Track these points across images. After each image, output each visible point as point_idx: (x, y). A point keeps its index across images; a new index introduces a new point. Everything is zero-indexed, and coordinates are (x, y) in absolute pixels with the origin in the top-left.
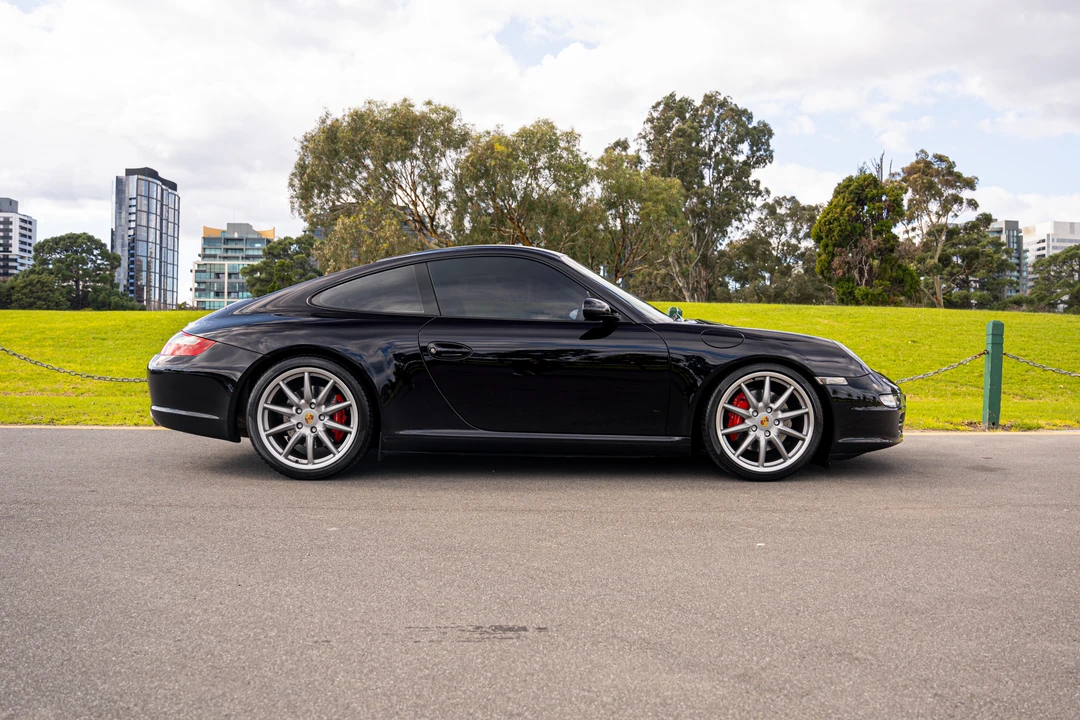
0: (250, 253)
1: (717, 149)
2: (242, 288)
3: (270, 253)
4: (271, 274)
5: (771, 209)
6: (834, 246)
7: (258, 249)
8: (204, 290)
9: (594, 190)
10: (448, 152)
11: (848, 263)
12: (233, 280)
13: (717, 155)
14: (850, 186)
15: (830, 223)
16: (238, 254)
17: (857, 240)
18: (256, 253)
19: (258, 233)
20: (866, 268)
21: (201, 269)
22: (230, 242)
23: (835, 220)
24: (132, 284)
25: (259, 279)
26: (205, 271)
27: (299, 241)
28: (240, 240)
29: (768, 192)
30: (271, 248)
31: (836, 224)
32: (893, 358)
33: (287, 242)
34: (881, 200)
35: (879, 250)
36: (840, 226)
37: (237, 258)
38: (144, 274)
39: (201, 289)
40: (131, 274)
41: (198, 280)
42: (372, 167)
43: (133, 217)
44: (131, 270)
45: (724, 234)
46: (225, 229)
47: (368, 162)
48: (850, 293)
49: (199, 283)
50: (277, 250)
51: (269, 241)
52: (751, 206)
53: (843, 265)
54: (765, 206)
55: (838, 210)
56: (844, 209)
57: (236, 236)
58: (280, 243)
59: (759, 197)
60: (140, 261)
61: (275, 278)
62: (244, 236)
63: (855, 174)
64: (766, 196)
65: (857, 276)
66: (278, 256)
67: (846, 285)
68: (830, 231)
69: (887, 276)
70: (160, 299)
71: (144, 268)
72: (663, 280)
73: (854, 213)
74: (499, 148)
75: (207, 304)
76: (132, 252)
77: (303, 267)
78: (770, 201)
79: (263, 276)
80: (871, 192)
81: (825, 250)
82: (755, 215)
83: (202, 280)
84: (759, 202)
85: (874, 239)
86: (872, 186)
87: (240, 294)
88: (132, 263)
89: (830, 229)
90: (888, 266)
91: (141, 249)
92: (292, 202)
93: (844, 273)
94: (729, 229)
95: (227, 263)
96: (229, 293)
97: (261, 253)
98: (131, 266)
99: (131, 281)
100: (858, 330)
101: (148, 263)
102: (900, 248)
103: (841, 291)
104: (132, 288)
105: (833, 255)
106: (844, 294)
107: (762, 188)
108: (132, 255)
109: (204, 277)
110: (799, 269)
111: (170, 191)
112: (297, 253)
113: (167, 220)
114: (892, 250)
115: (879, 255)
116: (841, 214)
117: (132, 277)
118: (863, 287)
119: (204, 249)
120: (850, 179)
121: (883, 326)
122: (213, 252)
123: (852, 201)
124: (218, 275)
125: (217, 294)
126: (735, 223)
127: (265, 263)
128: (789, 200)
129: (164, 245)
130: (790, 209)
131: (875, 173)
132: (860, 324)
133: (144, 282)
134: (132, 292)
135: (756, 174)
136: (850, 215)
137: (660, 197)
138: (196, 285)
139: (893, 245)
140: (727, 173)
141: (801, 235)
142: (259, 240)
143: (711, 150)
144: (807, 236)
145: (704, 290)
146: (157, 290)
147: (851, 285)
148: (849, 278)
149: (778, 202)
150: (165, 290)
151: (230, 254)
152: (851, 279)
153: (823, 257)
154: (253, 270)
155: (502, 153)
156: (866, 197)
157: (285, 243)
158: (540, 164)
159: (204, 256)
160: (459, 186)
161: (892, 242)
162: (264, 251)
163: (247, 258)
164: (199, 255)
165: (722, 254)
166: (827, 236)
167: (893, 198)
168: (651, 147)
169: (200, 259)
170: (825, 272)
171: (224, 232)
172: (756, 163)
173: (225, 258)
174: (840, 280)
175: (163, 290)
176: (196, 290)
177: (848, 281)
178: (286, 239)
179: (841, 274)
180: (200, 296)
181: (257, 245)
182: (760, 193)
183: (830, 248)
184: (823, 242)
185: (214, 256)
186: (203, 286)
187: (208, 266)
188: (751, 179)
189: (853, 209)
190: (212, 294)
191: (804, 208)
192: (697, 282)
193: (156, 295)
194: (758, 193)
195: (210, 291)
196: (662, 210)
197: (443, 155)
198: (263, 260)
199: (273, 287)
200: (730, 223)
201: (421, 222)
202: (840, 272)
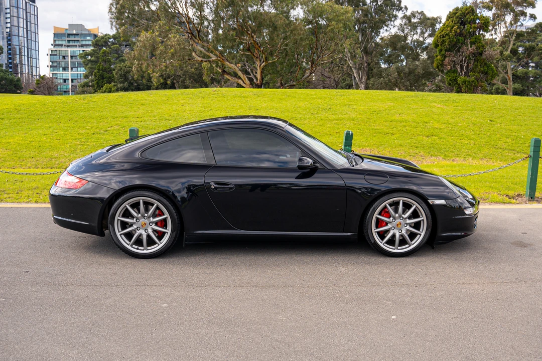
0: (84, 43)
2: (80, 65)
3: (96, 44)
4: (98, 58)
5: (408, 19)
6: (446, 51)
7: (89, 40)
8: (56, 66)
9: (299, 13)
11: (454, 61)
12: (74, 60)
14: (457, 13)
15: (444, 37)
16: (76, 44)
17: (460, 48)
18: (87, 43)
19: (88, 30)
20: (465, 65)
21: (53, 53)
22: (71, 36)
23: (447, 35)
24: (10, 63)
25: (90, 61)
26: (56, 55)
27: (114, 37)
28: (77, 35)
29: (406, 8)
30: (97, 41)
31: (447, 37)
32: (478, 132)
33: (107, 37)
34: (475, 23)
35: (473, 54)
36: (449, 39)
37: (76, 46)
38: (18, 57)
39: (54, 66)
40: (10, 56)
41: (52, 60)
43: (9, 20)
44: (10, 54)
45: (377, 34)
46: (67, 27)
48: (454, 80)
49: (52, 62)
50: (100, 42)
51: (95, 36)
52: (396, 17)
53: (451, 63)
54: (405, 17)
55: (449, 29)
56: (452, 28)
57: (74, 32)
58: (102, 38)
59: (401, 11)
60: (15, 48)
61: (100, 60)
62: (80, 32)
63: (460, 5)
64: (405, 11)
65: (459, 70)
66: (103, 46)
67: (452, 75)
68: (443, 41)
69: (478, 70)
70: (28, 73)
71: (18, 53)
72: (340, 61)
73: (459, 30)
75: (59, 75)
76: (9, 42)
77: (117, 53)
78: (408, 13)
79: (93, 58)
80: (469, 17)
81: (440, 53)
82: (398, 22)
83: (54, 60)
84: (400, 14)
85: (471, 47)
86: (471, 14)
87: (79, 69)
88: (10, 49)
89: (443, 40)
90: (479, 64)
91: (15, 41)
92: (111, 21)
93: (451, 68)
94: (381, 31)
95: (69, 49)
96: (72, 68)
97: (90, 43)
98: (10, 52)
99: (10, 61)
100: (458, 112)
101: (20, 49)
102: (486, 53)
103: (449, 78)
104: (10, 66)
105: (445, 57)
106: (450, 80)
107: (403, 5)
108: (9, 45)
109: (56, 58)
110: (424, 56)
111: (31, 3)
112: (113, 44)
113: (30, 22)
114: (481, 54)
115: (473, 57)
116: (451, 31)
117: (10, 59)
118: (463, 77)
119: (55, 41)
120: (457, 9)
121: (473, 110)
122: (60, 43)
123: (458, 23)
124: (64, 57)
125: (64, 69)
126: (385, 27)
127: (93, 50)
128: (419, 14)
129: (29, 38)
130: (420, 19)
132: (460, 108)
133: (18, 61)
134: (11, 68)
136: (456, 32)
137: (340, 18)
138: (51, 63)
139: (482, 51)
141: (426, 35)
142: (90, 35)
144: (430, 36)
145: (366, 69)
146: (27, 66)
147: (455, 75)
148: (454, 70)
149: (413, 15)
150: (32, 66)
151: (71, 44)
152: (455, 71)
153: (439, 57)
154: (86, 54)
156: (467, 21)
157: (106, 38)
159: (55, 45)
160: (216, 12)
161: (481, 49)
162: (93, 43)
163: (82, 46)
164: (52, 45)
165: (377, 44)
166: (441, 45)
167: (483, 22)
169: (52, 47)
170: (440, 66)
171: (67, 30)
173: (68, 46)
174: (449, 71)
175: (30, 67)
176: (51, 66)
177: (454, 72)
178: (106, 35)
179: (449, 68)
180: (53, 71)
181: (88, 38)
182: (401, 8)
183: (443, 52)
184: (440, 47)
185: (61, 45)
186: (55, 64)
187: (58, 52)
189: (458, 28)
190: (61, 69)
191: (429, 19)
192: (361, 63)
193: (26, 70)
194: (400, 9)
195: (60, 67)
196: (341, 27)
198: (92, 48)
199: (99, 66)
200: (382, 27)
201: (192, 34)
202: (449, 67)
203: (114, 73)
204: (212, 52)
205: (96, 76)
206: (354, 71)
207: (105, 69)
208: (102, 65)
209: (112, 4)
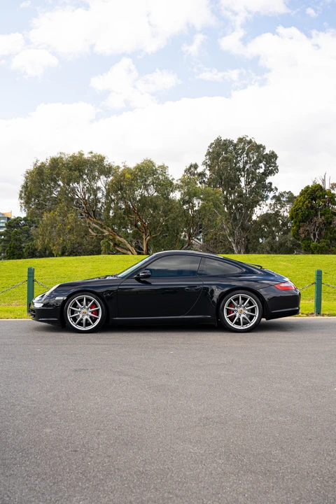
1: (247, 167)
3: (9, 226)
4: (10, 237)
5: (277, 199)
6: (300, 222)
7: (3, 223)
9: (176, 195)
10: (101, 177)
11: (308, 230)
13: (247, 169)
14: (308, 191)
15: (297, 210)
17: (312, 219)
19: (3, 214)
20: (317, 233)
23: (300, 208)
25: (3, 240)
27: (25, 219)
29: (276, 189)
30: (10, 223)
31: (300, 210)
34: (324, 198)
35: (324, 223)
36: (302, 211)
42: (62, 185)
45: (252, 212)
47: (60, 183)
48: (309, 246)
50: (13, 224)
51: (8, 219)
53: (305, 232)
54: (274, 197)
55: (301, 203)
56: (304, 203)
58: (15, 220)
59: (272, 192)
61: (12, 239)
63: (311, 184)
64: (275, 191)
65: (312, 237)
66: (14, 227)
67: (307, 242)
69: (329, 237)
73: (309, 205)
74: (128, 176)
77: (27, 233)
78: (277, 194)
79: (6, 238)
80: (319, 193)
81: (295, 224)
82: (269, 201)
84: (271, 195)
85: (321, 218)
86: (320, 191)
89: (297, 213)
90: (329, 232)
93: (306, 236)
94: (256, 209)
97: (4, 225)
102: (334, 222)
105: (300, 227)
106: (305, 246)
107: (273, 187)
112: (24, 225)
114: (330, 223)
115: (324, 226)
116: (303, 206)
118: (315, 243)
120: (308, 187)
123: (309, 198)
126: (258, 207)
127: (6, 231)
128: (288, 193)
130: (288, 198)
131: (321, 184)
132: (302, 265)
135: (269, 179)
136: (307, 206)
137: (210, 198)
139: (331, 221)
140: (253, 179)
142: (4, 218)
143: (244, 167)
145: (243, 243)
147: (309, 242)
148: (308, 238)
149: (282, 195)
153: (295, 228)
155: (128, 178)
156: (317, 196)
157: (18, 220)
158: (148, 183)
160: (107, 196)
161: (330, 219)
162: (6, 224)
165: (255, 221)
166: (296, 217)
167: (331, 197)
168: (211, 167)
170: (295, 235)
172: (269, 173)
174: (304, 240)
177: (308, 240)
178: (18, 218)
181: (2, 221)
183: (298, 224)
184: (295, 219)
188: (267, 181)
189: (309, 202)
192: (239, 238)
194: (271, 190)
197: (99, 178)
198: (5, 229)
199: (11, 244)
200: (256, 206)
201: (88, 213)
202: (303, 236)
203: (24, 250)
204: (105, 228)
205: (7, 253)
206: (233, 245)
207: (16, 247)
208: (13, 243)
209: (21, 191)
